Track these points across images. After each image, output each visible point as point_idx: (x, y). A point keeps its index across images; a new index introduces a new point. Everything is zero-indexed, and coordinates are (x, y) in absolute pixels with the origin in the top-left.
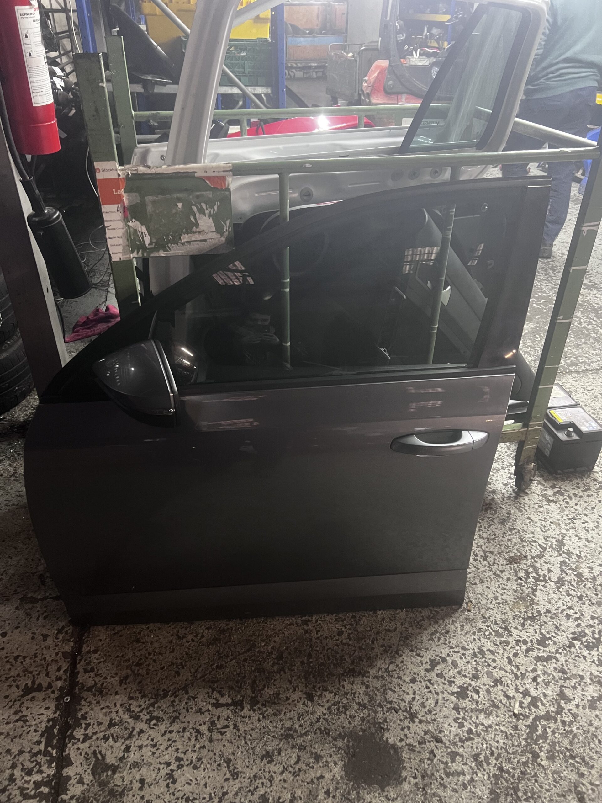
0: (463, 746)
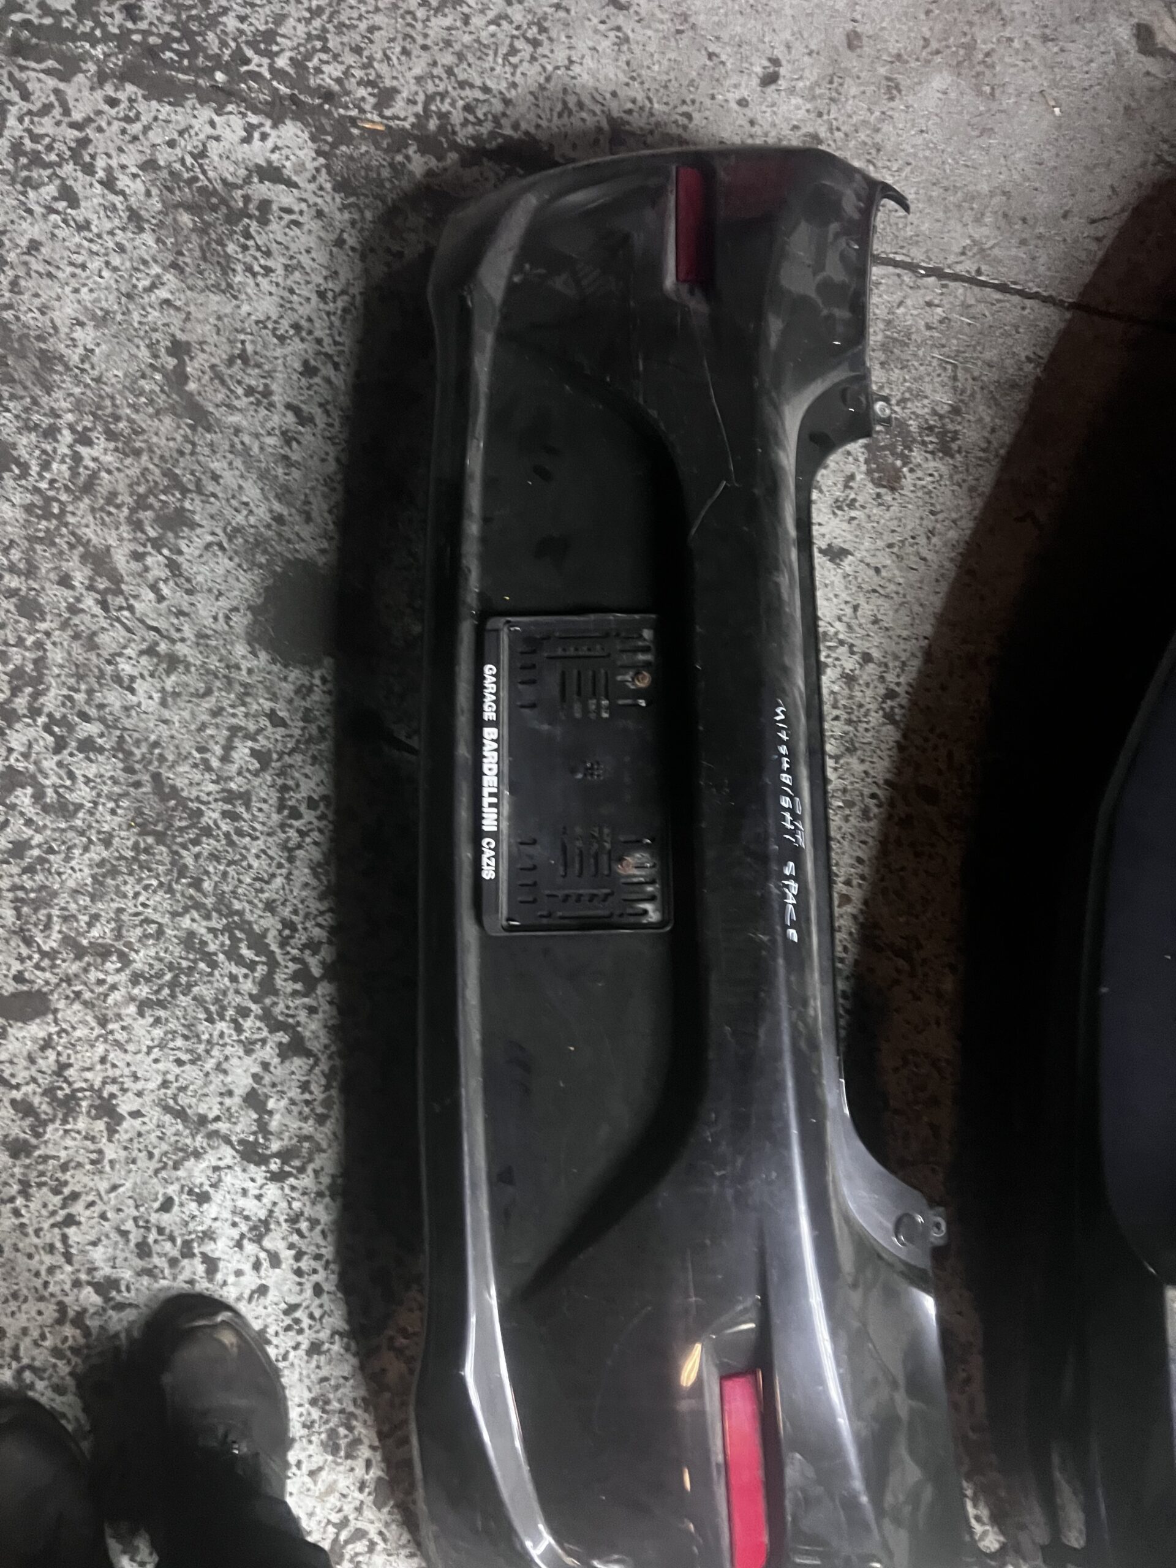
0: (273, 785)
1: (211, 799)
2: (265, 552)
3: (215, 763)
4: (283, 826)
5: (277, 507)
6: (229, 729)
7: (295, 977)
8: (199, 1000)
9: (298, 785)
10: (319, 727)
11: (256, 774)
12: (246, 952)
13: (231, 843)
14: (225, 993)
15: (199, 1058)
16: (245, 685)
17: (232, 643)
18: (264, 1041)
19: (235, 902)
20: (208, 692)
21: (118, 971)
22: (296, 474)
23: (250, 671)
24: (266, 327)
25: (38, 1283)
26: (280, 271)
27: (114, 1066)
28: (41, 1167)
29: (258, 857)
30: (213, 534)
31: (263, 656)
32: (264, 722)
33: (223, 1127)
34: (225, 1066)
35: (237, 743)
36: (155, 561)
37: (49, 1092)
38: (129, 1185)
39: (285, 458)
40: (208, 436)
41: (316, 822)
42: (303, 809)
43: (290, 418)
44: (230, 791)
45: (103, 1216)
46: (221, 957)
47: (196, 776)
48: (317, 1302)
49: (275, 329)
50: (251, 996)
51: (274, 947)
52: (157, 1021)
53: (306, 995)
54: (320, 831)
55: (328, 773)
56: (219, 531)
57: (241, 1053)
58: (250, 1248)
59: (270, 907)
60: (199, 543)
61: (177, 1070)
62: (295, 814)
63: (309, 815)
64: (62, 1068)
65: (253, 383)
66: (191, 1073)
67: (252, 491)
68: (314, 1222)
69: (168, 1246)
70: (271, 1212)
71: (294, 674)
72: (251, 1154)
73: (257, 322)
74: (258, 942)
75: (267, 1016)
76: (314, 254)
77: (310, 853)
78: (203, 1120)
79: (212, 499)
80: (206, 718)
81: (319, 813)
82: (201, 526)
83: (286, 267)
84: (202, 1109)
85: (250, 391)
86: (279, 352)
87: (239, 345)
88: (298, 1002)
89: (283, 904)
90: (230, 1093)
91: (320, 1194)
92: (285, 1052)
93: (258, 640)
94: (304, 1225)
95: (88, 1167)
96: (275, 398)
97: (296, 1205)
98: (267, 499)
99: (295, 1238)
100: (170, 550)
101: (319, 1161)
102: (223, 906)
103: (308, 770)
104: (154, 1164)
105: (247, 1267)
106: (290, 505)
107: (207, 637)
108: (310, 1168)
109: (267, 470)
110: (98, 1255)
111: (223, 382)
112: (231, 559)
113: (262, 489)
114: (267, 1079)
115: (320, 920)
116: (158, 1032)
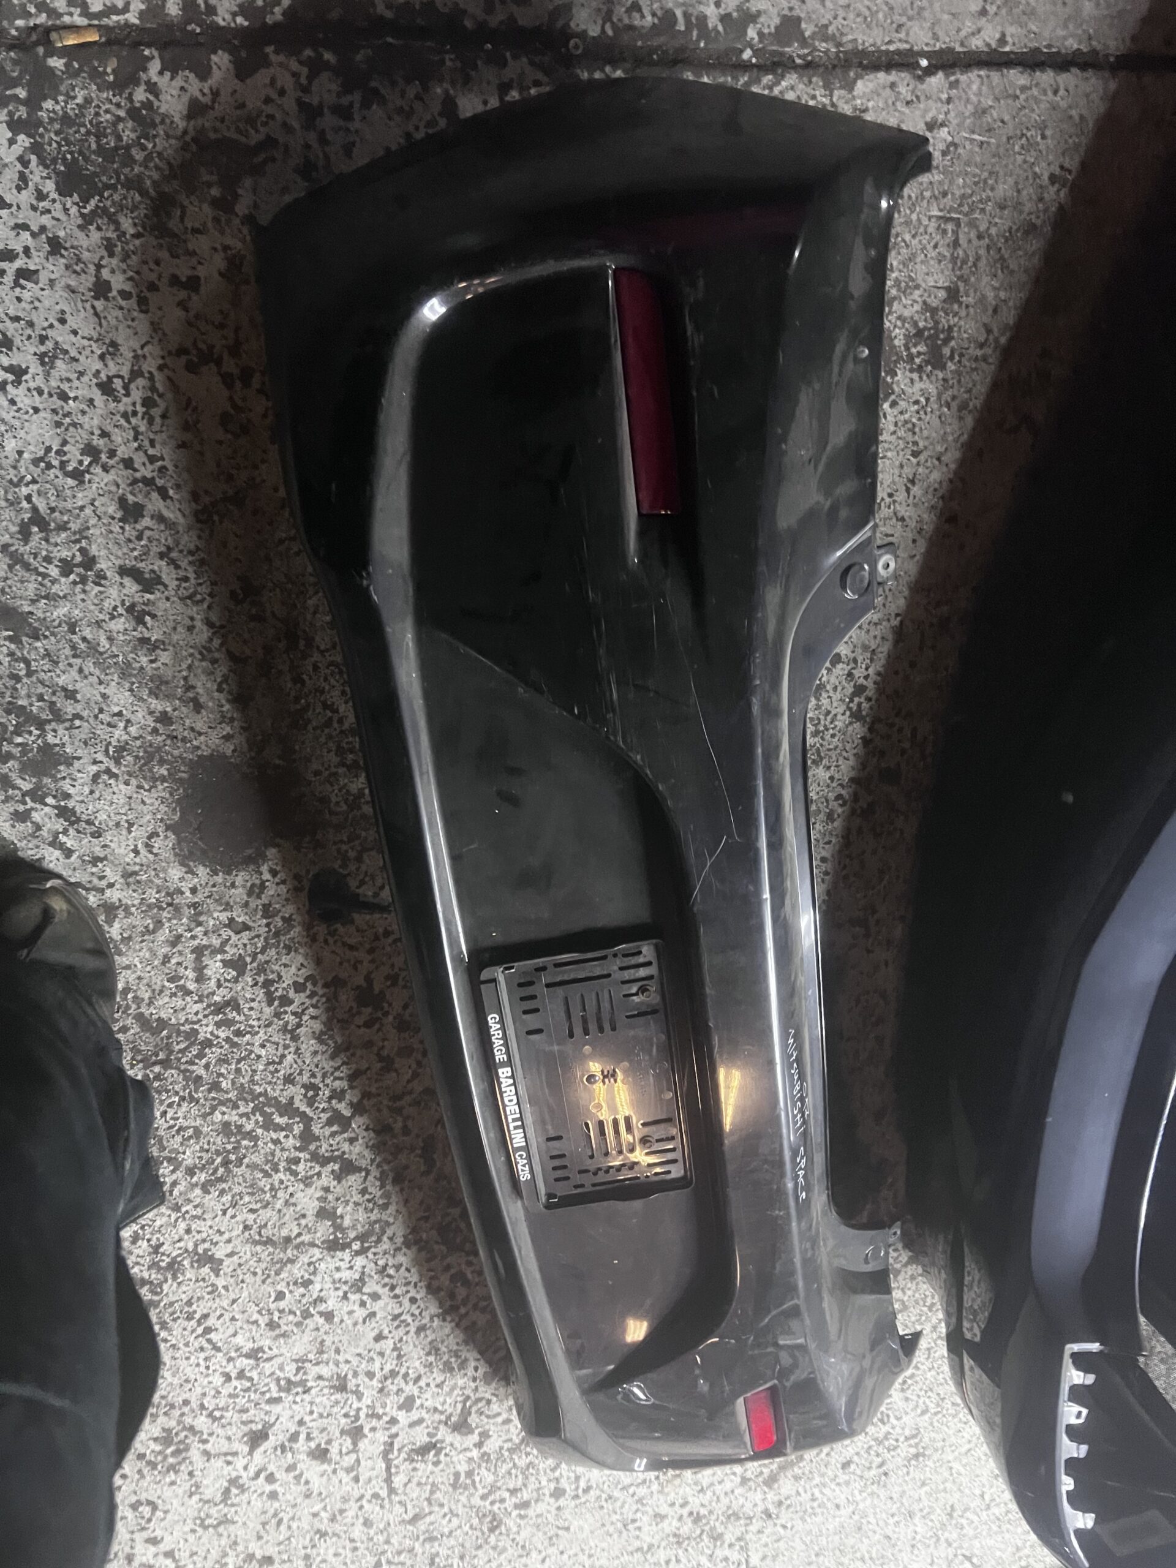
0: (256, 984)
1: (200, 1016)
2: (162, 762)
3: (192, 986)
4: (277, 1015)
5: (157, 705)
6: (192, 952)
7: (329, 1123)
8: (253, 1167)
9: (280, 977)
10: (283, 918)
11: (236, 980)
12: (278, 1120)
13: (234, 1045)
14: (273, 1154)
15: (268, 1203)
16: (195, 905)
17: (164, 870)
18: (319, 1174)
19: (256, 1087)
20: (159, 923)
21: (173, 1172)
22: (165, 657)
23: (194, 891)
24: (49, 466)
25: (202, 1369)
26: (35, 368)
27: (199, 1232)
28: (170, 1310)
29: (263, 1046)
30: (95, 762)
31: (202, 871)
32: (226, 933)
33: (306, 1238)
34: (293, 1200)
35: (206, 960)
36: (43, 814)
37: (155, 1265)
38: (245, 1294)
39: (144, 641)
40: (38, 644)
41: (308, 1002)
42: (291, 994)
43: (131, 587)
44: (215, 1004)
45: (233, 1319)
46: (260, 1131)
47: (179, 1003)
48: (414, 1307)
49: (63, 464)
50: (295, 1148)
51: (303, 1108)
52: (222, 1192)
53: (342, 1133)
54: (314, 1006)
55: (306, 956)
56: (100, 757)
57: (302, 1186)
58: (354, 1297)
59: (289, 1080)
60: (83, 778)
61: (252, 1216)
62: (285, 1001)
63: (299, 999)
64: (156, 1249)
65: (65, 554)
66: (265, 1214)
67: (120, 698)
68: (398, 1267)
69: (291, 1317)
70: (363, 1273)
71: (241, 878)
72: (333, 1246)
73: (36, 462)
74: (287, 1109)
75: (315, 1157)
76: (72, 322)
77: (310, 1026)
78: (288, 1240)
79: (77, 723)
80: (166, 950)
81: (308, 992)
82: (79, 758)
83: (41, 357)
84: (284, 1233)
85: (66, 568)
86: (81, 498)
87: (25, 504)
88: (338, 1138)
89: (300, 1074)
90: (304, 1216)
91: (397, 1249)
92: (338, 1177)
93: (191, 856)
94: (391, 1271)
95: (207, 1297)
96: (102, 565)
97: (381, 1263)
98: (141, 699)
99: (386, 1280)
100: (54, 797)
101: (389, 1232)
102: (245, 1093)
103: (285, 959)
104: (259, 1278)
105: (356, 1307)
106: (168, 697)
107: (135, 873)
108: (385, 1239)
109: (128, 664)
110: (239, 1340)
111: (27, 567)
112: (127, 783)
113: (131, 690)
114: (330, 1197)
115: (337, 1074)
116: (226, 1199)
